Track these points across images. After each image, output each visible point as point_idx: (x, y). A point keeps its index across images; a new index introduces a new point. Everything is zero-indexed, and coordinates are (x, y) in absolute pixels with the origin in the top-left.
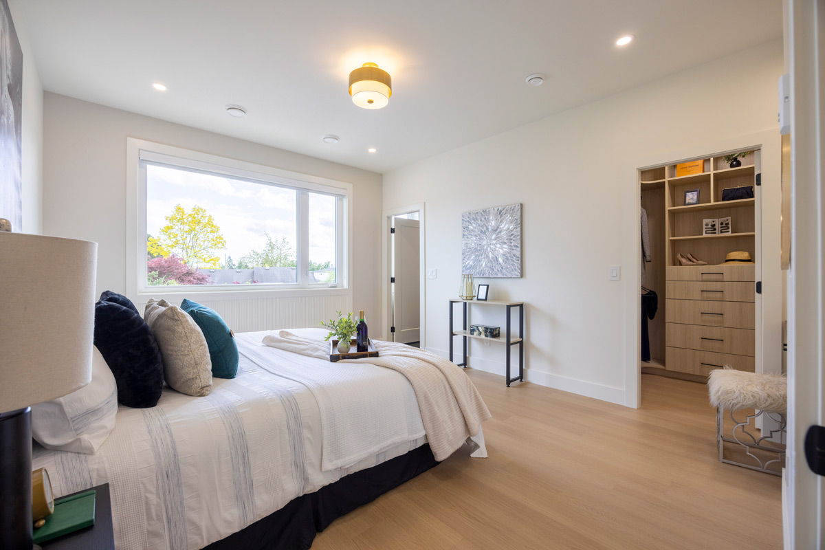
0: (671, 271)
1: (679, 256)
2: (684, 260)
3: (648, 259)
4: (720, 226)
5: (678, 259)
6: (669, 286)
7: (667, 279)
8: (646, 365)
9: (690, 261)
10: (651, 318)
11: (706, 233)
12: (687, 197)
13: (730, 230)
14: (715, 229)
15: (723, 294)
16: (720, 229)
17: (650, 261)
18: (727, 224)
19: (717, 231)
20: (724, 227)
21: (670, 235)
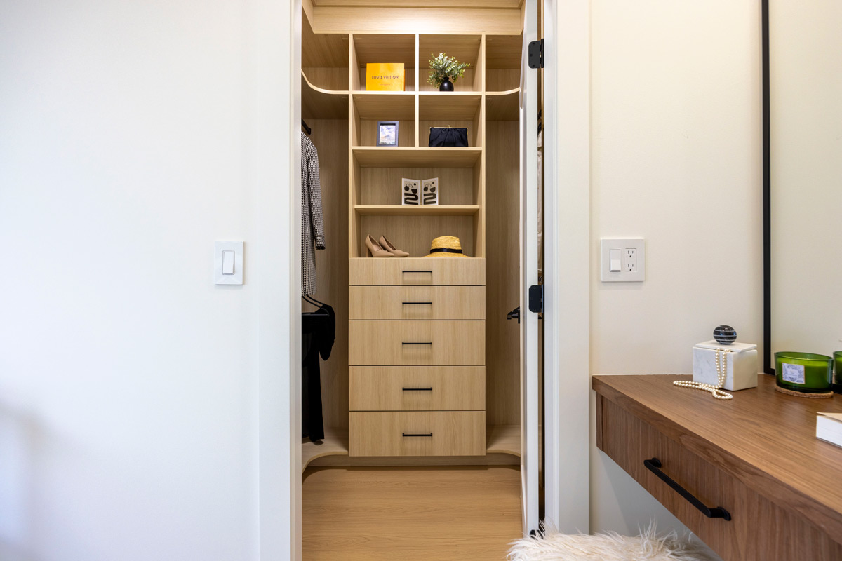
0: (358, 267)
1: (368, 241)
2: (375, 249)
3: (320, 242)
4: (423, 192)
5: (366, 246)
6: (354, 294)
7: (350, 283)
8: (318, 451)
9: (385, 249)
10: (325, 358)
11: (406, 203)
12: (381, 133)
13: (437, 200)
14: (416, 198)
15: (432, 308)
16: (423, 198)
17: (322, 248)
18: (433, 190)
19: (419, 201)
20: (430, 195)
21: (355, 202)
